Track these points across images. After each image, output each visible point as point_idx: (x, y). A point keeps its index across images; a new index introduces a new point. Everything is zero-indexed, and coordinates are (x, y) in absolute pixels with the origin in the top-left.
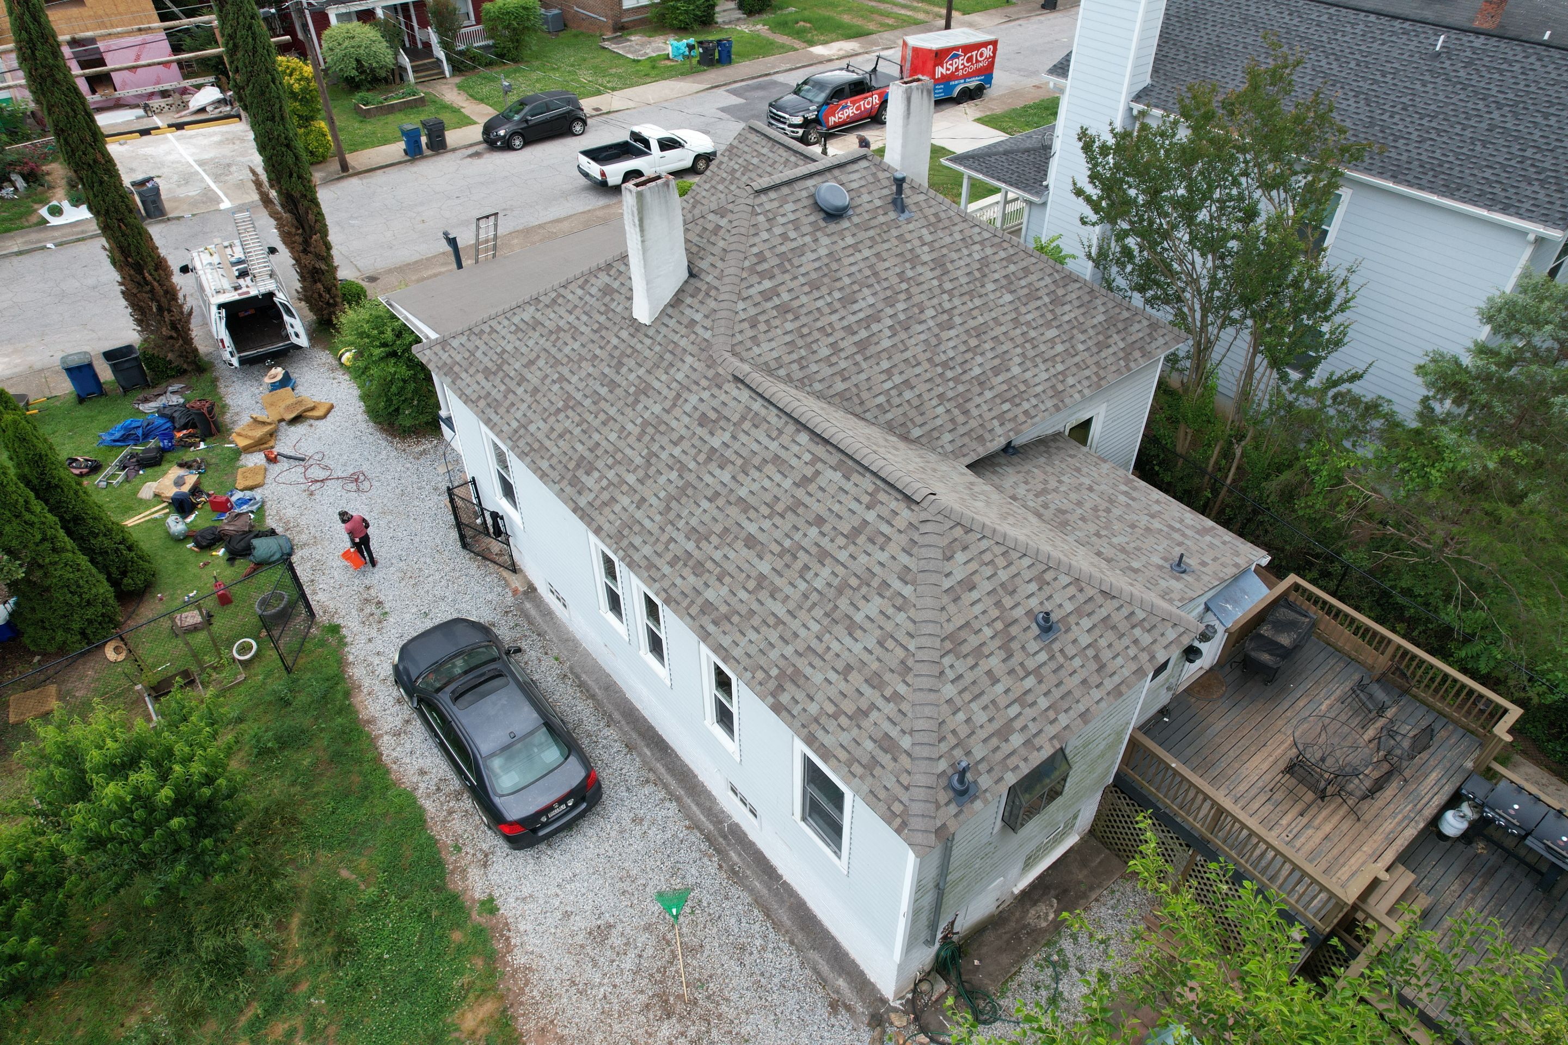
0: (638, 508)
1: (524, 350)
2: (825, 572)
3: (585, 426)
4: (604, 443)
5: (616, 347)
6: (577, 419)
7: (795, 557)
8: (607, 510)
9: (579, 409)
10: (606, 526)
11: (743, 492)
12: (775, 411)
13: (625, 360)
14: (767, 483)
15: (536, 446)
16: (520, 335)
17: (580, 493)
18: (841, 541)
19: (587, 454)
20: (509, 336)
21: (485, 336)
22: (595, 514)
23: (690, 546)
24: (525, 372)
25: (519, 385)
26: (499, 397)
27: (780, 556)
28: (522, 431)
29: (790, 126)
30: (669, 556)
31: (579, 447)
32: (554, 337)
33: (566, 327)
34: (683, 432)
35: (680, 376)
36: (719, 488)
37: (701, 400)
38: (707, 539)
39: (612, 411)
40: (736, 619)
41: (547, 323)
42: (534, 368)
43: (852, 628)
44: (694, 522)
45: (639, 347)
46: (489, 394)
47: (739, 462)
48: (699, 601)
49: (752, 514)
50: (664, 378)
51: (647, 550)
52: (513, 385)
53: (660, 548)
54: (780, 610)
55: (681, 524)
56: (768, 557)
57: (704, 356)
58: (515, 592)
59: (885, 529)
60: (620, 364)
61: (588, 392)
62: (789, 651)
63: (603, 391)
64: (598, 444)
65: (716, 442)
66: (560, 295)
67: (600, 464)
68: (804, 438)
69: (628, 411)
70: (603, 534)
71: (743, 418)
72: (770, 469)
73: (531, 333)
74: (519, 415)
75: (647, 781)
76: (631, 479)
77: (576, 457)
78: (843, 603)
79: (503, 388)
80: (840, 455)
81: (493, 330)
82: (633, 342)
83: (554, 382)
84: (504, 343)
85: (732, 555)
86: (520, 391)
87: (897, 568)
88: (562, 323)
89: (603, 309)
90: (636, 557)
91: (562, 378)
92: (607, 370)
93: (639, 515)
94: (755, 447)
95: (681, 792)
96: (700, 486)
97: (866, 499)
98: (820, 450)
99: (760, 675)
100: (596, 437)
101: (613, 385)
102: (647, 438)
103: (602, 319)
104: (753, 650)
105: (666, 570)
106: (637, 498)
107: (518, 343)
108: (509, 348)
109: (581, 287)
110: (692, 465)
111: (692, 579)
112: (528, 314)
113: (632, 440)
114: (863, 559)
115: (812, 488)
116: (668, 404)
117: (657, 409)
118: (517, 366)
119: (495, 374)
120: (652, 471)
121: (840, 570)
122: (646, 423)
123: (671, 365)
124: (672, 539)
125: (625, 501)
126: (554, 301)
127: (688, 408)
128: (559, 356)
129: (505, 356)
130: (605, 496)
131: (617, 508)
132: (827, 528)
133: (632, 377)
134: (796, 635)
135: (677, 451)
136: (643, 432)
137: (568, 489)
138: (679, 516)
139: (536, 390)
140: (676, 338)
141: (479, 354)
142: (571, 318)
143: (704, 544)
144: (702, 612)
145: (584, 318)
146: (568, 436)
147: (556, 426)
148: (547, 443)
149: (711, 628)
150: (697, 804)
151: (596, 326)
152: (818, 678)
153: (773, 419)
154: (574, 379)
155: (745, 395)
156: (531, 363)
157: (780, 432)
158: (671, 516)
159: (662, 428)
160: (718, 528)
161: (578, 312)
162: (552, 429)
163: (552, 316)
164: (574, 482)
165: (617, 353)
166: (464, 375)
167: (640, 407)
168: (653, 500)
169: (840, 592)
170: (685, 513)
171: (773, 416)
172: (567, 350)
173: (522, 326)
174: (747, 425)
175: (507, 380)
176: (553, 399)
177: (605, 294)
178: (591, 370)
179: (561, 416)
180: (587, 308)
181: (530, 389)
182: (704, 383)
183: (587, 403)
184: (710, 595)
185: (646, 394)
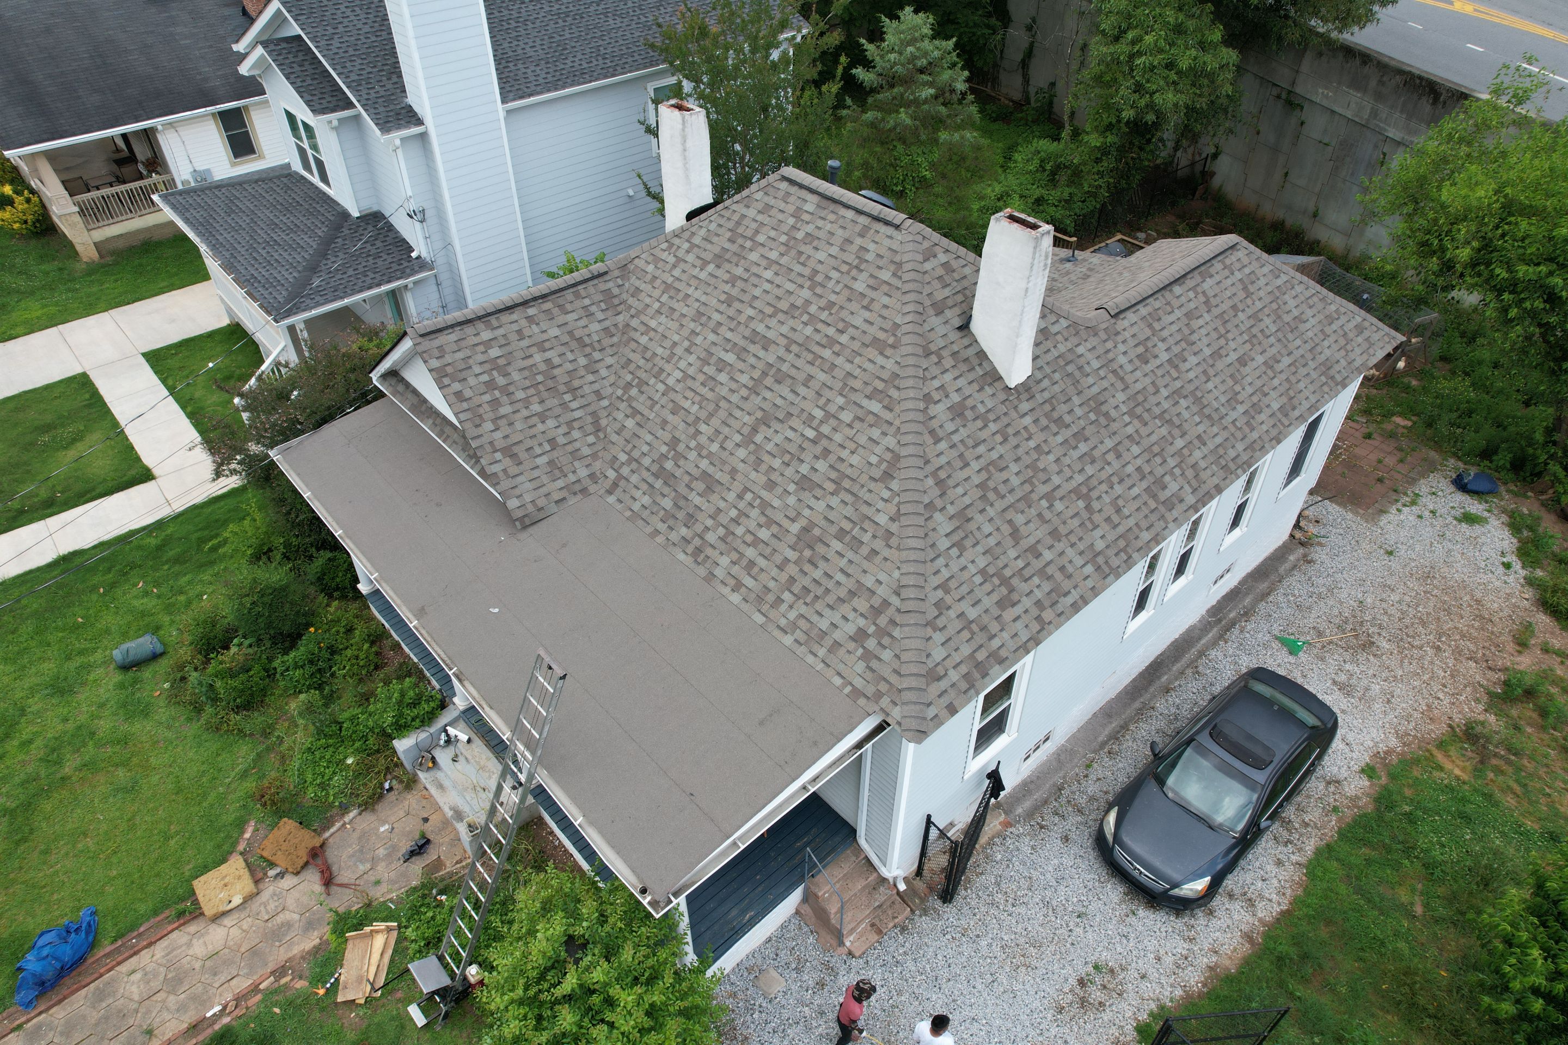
0: (1205, 444)
1: (992, 541)
2: (1267, 321)
3: (1115, 479)
4: (1139, 462)
5: (1036, 421)
6: (1104, 487)
7: (1255, 336)
8: (1204, 475)
9: (1094, 482)
10: (1215, 480)
11: (1207, 352)
12: (1151, 300)
13: (1055, 415)
14: (1204, 331)
15: (1122, 543)
16: (968, 543)
17: (1181, 501)
18: (1249, 301)
19: (1144, 484)
20: (963, 561)
21: (948, 600)
22: (1205, 488)
23: (1241, 409)
24: (1025, 544)
25: (1038, 556)
26: (1047, 587)
27: (1253, 345)
28: (1100, 560)
30: (1247, 430)
31: (1135, 491)
32: (991, 496)
33: (984, 475)
34: (1148, 380)
35: (1096, 364)
36: (1200, 369)
37: (1125, 353)
38: (1237, 394)
39: (1109, 443)
40: (1291, 393)
41: (967, 500)
42: (1024, 530)
43: (1299, 319)
44: (1223, 399)
45: (1046, 395)
46: (1038, 603)
47: (1183, 344)
48: (1279, 415)
49: (1223, 352)
50: (1090, 380)
51: (1240, 447)
52: (1037, 564)
53: (1239, 435)
54: (1286, 361)
55: (1223, 411)
56: (1252, 354)
57: (1083, 334)
58: (1007, 824)
59: (1247, 271)
60: (1059, 421)
61: (1077, 467)
62: (1312, 365)
63: (1083, 448)
64: (1139, 469)
65: (1164, 356)
66: (934, 474)
67: (1159, 471)
68: (1177, 290)
69: (1114, 426)
70: (1222, 484)
71: (1150, 326)
72: (1195, 324)
73: (972, 526)
74: (1079, 561)
76: (1179, 443)
77: (1145, 497)
78: (1287, 318)
79: (1036, 580)
80: (1196, 272)
81: (944, 587)
82: (1039, 398)
83: (1051, 506)
84: (973, 569)
85: (1249, 379)
86: (1048, 555)
87: (1270, 277)
88: (977, 480)
89: (979, 423)
90: (1245, 457)
91: (1049, 496)
92: (1060, 439)
93: (1211, 445)
94: (1174, 328)
96: (1197, 383)
97: (1227, 272)
98: (1190, 283)
99: (1326, 389)
100: (1130, 469)
101: (1080, 436)
102: (1146, 416)
103: (993, 427)
104: (1311, 388)
105: (1255, 435)
106: (1196, 442)
107: (980, 549)
108: (982, 562)
109: (938, 440)
110: (1178, 384)
111: (1263, 417)
112: (942, 523)
113: (1144, 431)
114: (1262, 293)
115: (1214, 301)
116: (1119, 385)
117: (1121, 397)
118: (1012, 553)
119: (1012, 590)
120: (1177, 422)
121: (1266, 311)
122: (1131, 413)
123: (1080, 368)
124: (1233, 422)
125: (1198, 454)
126: (940, 483)
127: (1129, 368)
128: (1019, 494)
129: (991, 570)
130: (1190, 473)
131: (1203, 464)
132: (1241, 306)
133: (1079, 412)
134: (1302, 356)
135: (1164, 392)
136: (1139, 417)
137: (1175, 513)
138: (1217, 410)
139: (1054, 534)
140: (1055, 353)
141: (972, 614)
142: (975, 466)
143: (1240, 398)
144: (1286, 415)
145: (981, 449)
146: (1121, 502)
147: (1105, 515)
148: (1121, 530)
149: (1297, 413)
151: (999, 438)
152: (1327, 353)
153: (1157, 304)
154: (1056, 480)
155: (1131, 316)
156: (1015, 534)
157: (1168, 303)
158: (1216, 416)
159: (1140, 398)
160: (1230, 382)
161: (969, 455)
162: (1108, 520)
163: (960, 490)
164: (1169, 504)
165: (1044, 422)
166: (996, 643)
167: (1113, 413)
168: (1201, 428)
169: (1279, 317)
170: (1215, 404)
171: (1155, 303)
172: (1015, 481)
173: (956, 537)
174: (1157, 326)
175: (1027, 573)
176: (1070, 512)
177: (961, 415)
178: (1051, 458)
179: (1096, 505)
180: (970, 442)
181: (1049, 541)
182: (1109, 345)
183: (1090, 470)
184: (1275, 406)
185: (1102, 404)
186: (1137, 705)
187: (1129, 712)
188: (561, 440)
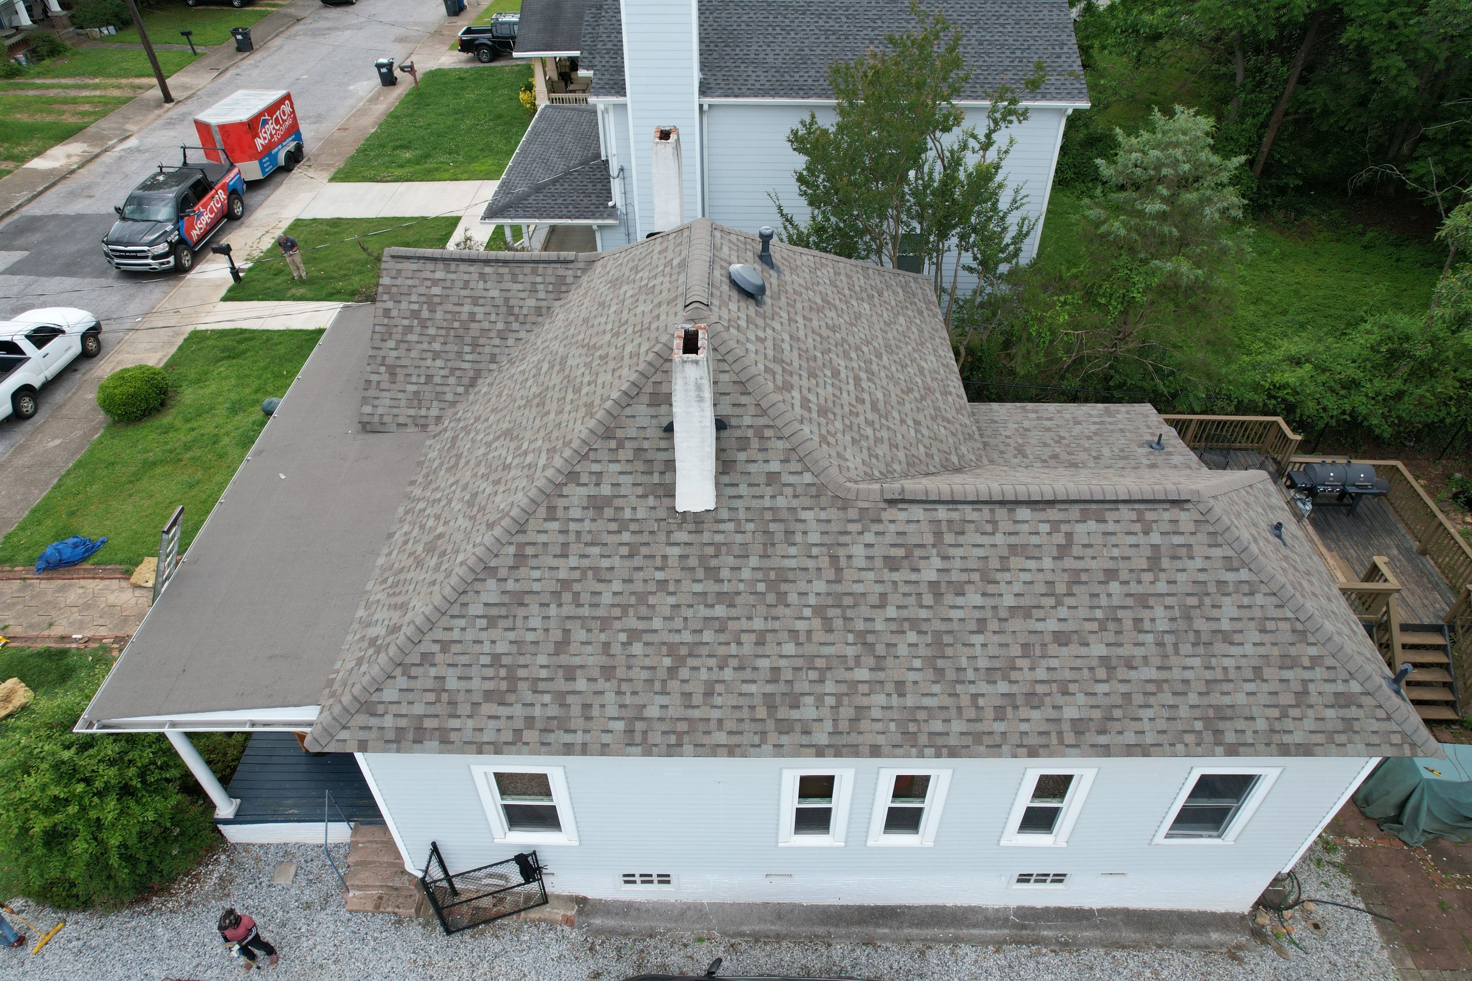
0: (902, 695)
1: (530, 637)
2: (1159, 612)
3: (734, 662)
4: (783, 663)
5: (682, 557)
6: (712, 662)
7: (1118, 620)
8: (864, 725)
9: (705, 651)
10: (881, 740)
11: (1009, 600)
12: (968, 508)
13: (714, 563)
14: (1026, 577)
15: (682, 727)
16: (503, 623)
17: (807, 732)
18: (1147, 577)
19: (769, 688)
20: (484, 636)
21: (439, 658)
22: (853, 739)
23: (1003, 687)
24: (564, 659)
25: (571, 678)
26: (553, 711)
27: (1103, 628)
28: (639, 726)
29: (155, 258)
30: (990, 714)
31: (753, 688)
32: (567, 597)
33: (577, 575)
34: (878, 588)
35: (814, 538)
36: (978, 614)
37: (868, 546)
38: (1014, 668)
39: (758, 624)
40: (1117, 713)
41: (536, 587)
42: (574, 648)
43: (1227, 638)
44: (983, 663)
45: (719, 538)
46: (530, 721)
47: (976, 577)
48: (1066, 727)
49: (1037, 613)
50: (793, 551)
51: (957, 726)
52: (561, 685)
53: (971, 713)
54: (1151, 673)
55: (970, 675)
56: (1092, 638)
57: (824, 501)
58: (569, 921)
59: (1177, 540)
60: (711, 570)
61: (693, 625)
62: (1193, 698)
63: (720, 611)
64: (775, 670)
65: (929, 574)
66: (521, 546)
67: (802, 686)
68: (1024, 513)
69: (781, 611)
70: (885, 750)
71: (938, 534)
72: (1016, 562)
73: (521, 612)
74: (612, 711)
75: (923, 953)
76: (862, 674)
77: (758, 701)
78: (1200, 624)
79: (547, 698)
80: (1077, 507)
81: (445, 646)
82: (706, 537)
83: (629, 643)
84: (487, 647)
85: (1054, 663)
86: (581, 684)
87: (1219, 564)
88: (563, 574)
89: (614, 526)
90: (953, 741)
91: (634, 635)
92: (698, 588)
93: (910, 701)
94: (980, 552)
95: (951, 932)
96: (955, 626)
97: (1137, 527)
98: (1053, 514)
99: (1190, 738)
100: (764, 663)
101: (728, 599)
102: (838, 623)
103: (626, 537)
104: (1161, 724)
105: (999, 727)
106: (890, 687)
107: (511, 635)
108: (501, 648)
109: (551, 518)
110: (923, 614)
111: (1036, 714)
112: (491, 591)
113: (818, 637)
114: (1181, 577)
115: (1076, 550)
116: (830, 574)
117: (820, 586)
118: (542, 660)
119: (512, 690)
120: (880, 650)
121: (1169, 601)
122: (819, 610)
123: (789, 533)
124: (975, 697)
125: (879, 699)
126: (520, 557)
127: (860, 563)
128: (601, 612)
129: (505, 660)
130: (846, 712)
131: (876, 713)
132: (1124, 575)
133: (746, 574)
134: (1186, 682)
135: (891, 612)
136: (827, 621)
137: (784, 739)
138: (959, 670)
139: (608, 672)
140: (767, 502)
141: (452, 684)
142: (573, 561)
143: (1014, 675)
144: (1079, 733)
145: (596, 550)
146: (719, 688)
147: (687, 688)
148: (696, 714)
149: (1102, 740)
150: (975, 926)
151: (625, 551)
152: (1240, 698)
153: (975, 516)
154: (657, 623)
155: (917, 512)
156: (562, 646)
157: (994, 522)
158: (951, 675)
159: (847, 601)
160: (1016, 650)
161: (574, 548)
162: (688, 695)
163: (536, 574)
164: (785, 726)
165: (693, 562)
166: (454, 723)
167: (793, 598)
168: (912, 676)
169: (1189, 618)
170: (964, 662)
171: (969, 513)
172: (607, 598)
173: (494, 611)
174: (949, 538)
175: (542, 686)
176: (648, 662)
177: (599, 509)
178: (671, 600)
179: (684, 673)
180: (588, 538)
181: (596, 673)
182: (853, 528)
183: (708, 636)
184: (1070, 713)
185: (786, 581)
186: (821, 930)
187: (805, 930)
188: (437, 380)
